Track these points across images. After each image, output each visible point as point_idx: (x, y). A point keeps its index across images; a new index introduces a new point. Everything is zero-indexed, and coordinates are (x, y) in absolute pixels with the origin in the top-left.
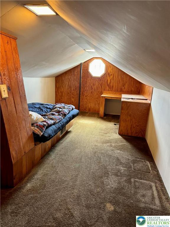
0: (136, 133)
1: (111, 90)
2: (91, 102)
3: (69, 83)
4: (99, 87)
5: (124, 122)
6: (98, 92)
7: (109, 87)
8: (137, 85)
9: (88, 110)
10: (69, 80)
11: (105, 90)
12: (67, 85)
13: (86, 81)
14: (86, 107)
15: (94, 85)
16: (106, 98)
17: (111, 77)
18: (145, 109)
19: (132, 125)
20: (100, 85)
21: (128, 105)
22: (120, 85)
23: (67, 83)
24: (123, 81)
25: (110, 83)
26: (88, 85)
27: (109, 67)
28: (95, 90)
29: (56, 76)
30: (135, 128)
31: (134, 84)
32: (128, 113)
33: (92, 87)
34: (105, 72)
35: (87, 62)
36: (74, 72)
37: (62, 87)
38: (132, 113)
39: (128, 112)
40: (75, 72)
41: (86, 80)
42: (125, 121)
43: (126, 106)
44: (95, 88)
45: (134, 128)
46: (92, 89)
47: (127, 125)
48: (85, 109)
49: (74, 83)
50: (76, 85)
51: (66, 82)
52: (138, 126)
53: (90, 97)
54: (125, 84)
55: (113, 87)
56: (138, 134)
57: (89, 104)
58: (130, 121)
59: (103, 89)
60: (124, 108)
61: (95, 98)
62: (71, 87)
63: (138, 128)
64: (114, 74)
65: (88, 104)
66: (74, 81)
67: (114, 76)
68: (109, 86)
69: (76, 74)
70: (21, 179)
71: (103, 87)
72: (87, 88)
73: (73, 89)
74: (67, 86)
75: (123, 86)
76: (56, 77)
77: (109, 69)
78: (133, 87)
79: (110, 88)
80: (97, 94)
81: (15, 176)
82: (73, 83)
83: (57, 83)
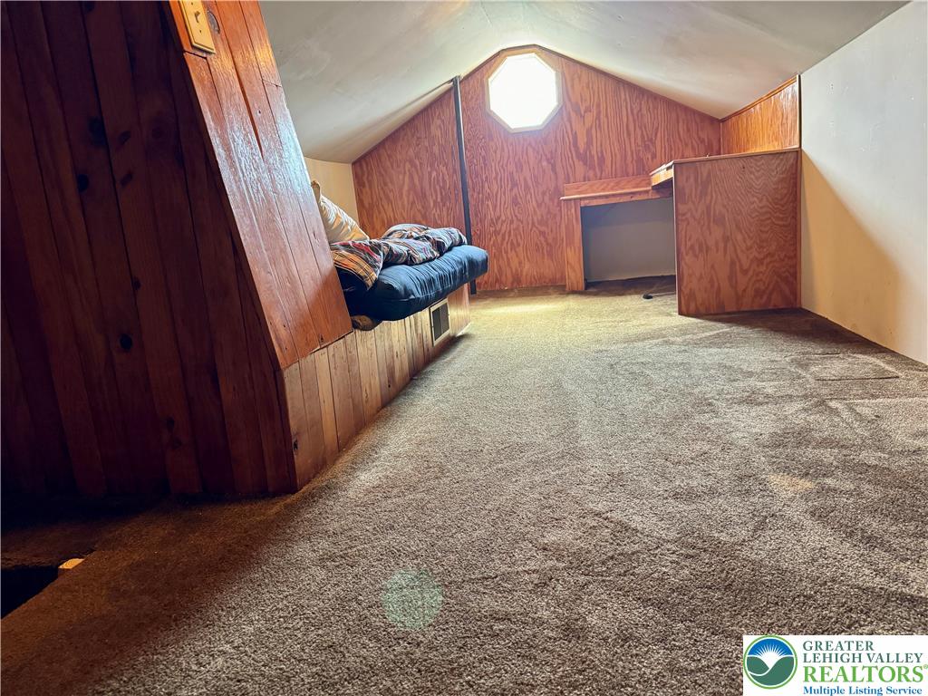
0: (758, 293)
1: (599, 174)
2: (519, 245)
3: (411, 177)
4: (544, 171)
5: (696, 256)
6: (544, 193)
7: (585, 164)
8: (704, 135)
9: (510, 279)
10: (413, 165)
11: (572, 180)
12: (406, 188)
13: (484, 158)
14: (500, 269)
15: (519, 167)
16: (583, 203)
17: (589, 118)
18: (782, 180)
19: (733, 263)
20: (548, 160)
21: (705, 175)
22: (633, 145)
23: (407, 179)
24: (641, 128)
25: (589, 143)
26: (497, 174)
27: (573, 80)
28: (527, 187)
29: (353, 160)
30: (751, 273)
31: (688, 130)
32: (709, 214)
33: (512, 179)
34: (559, 101)
35: (478, 75)
36: (428, 126)
37: (385, 203)
38: (724, 206)
39: (708, 208)
40: (432, 127)
41: (483, 153)
42: (701, 250)
43: (696, 180)
44: (525, 179)
45: (745, 272)
46: (515, 185)
47: (713, 267)
48: (497, 281)
49: (434, 174)
50: (444, 181)
51: (401, 177)
52: (760, 262)
53: (512, 222)
54: (651, 140)
55: (602, 160)
56: (765, 298)
57: (512, 254)
58: (721, 245)
59: (561, 176)
60: (687, 191)
61: (533, 223)
62: (423, 196)
63: (763, 269)
64: (598, 106)
65: (506, 252)
66: (432, 166)
67: (599, 113)
68: (584, 158)
69: (438, 133)
70: (322, 464)
71: (559, 169)
72: (495, 187)
73: (435, 202)
74: (404, 193)
75: (647, 148)
76: (354, 164)
77: (573, 86)
78: (686, 145)
79: (592, 167)
80: (539, 205)
81: (297, 433)
82: (430, 174)
83: (364, 186)
